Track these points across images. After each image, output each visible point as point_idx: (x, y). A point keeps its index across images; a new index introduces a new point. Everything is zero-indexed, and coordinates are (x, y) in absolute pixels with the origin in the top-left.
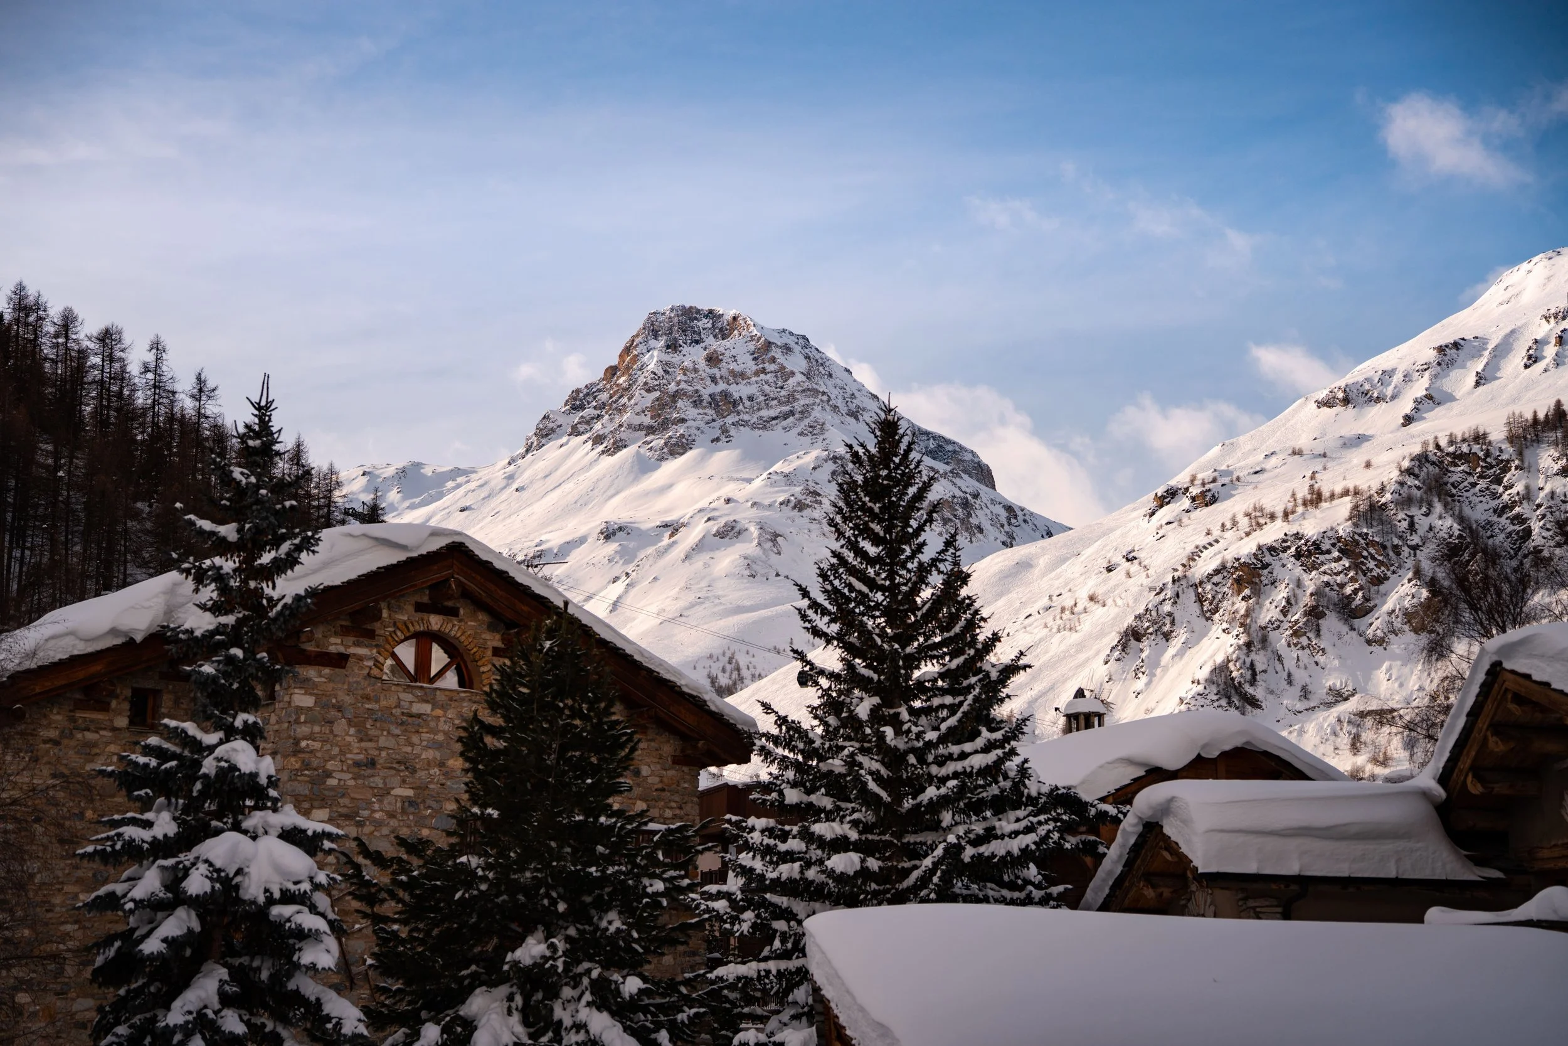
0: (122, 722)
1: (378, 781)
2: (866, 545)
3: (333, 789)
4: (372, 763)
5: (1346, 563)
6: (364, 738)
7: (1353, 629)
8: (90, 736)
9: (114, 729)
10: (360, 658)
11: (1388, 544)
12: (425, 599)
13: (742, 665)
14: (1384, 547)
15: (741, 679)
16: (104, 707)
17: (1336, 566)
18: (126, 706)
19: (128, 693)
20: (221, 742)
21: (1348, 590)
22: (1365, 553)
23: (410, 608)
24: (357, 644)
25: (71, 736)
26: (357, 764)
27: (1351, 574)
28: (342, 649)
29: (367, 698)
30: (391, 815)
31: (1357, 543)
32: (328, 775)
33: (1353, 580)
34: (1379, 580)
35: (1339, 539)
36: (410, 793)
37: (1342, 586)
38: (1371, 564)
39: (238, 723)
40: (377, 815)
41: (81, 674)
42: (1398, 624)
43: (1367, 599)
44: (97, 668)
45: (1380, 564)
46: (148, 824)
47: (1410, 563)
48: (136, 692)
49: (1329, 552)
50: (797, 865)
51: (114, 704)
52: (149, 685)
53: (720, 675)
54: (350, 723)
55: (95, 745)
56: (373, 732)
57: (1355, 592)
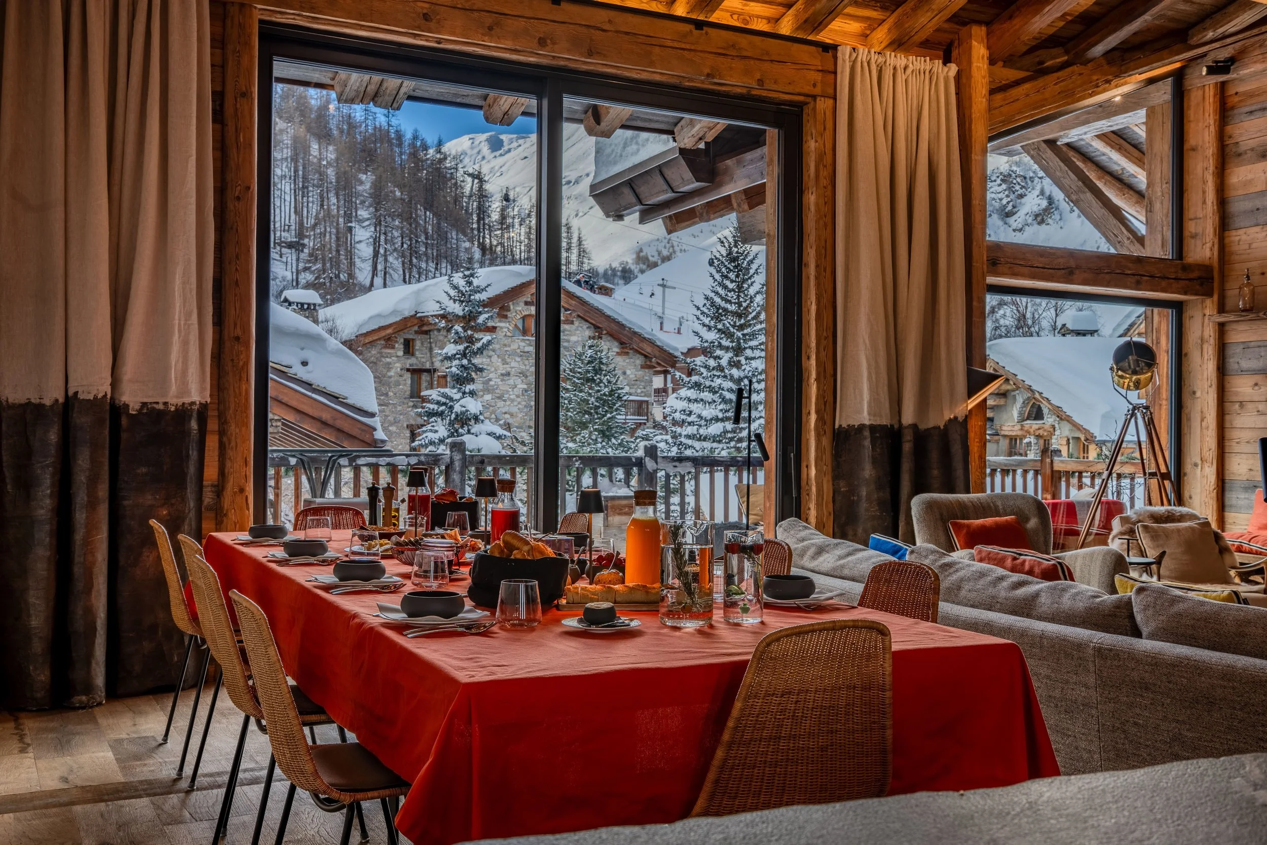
0: (401, 353)
1: (511, 382)
2: (727, 283)
3: (493, 386)
4: (508, 374)
5: (1004, 186)
6: (505, 362)
7: (1006, 223)
8: (388, 360)
9: (397, 357)
10: (502, 328)
11: (1028, 176)
12: (529, 300)
13: (675, 244)
14: (1025, 178)
15: (674, 252)
16: (393, 348)
17: (1000, 189)
18: (402, 346)
19: (402, 340)
20: (461, 398)
21: (1004, 202)
22: (1015, 181)
23: (522, 304)
24: (500, 321)
25: (380, 361)
26: (502, 375)
27: (1007, 193)
28: (493, 324)
29: (505, 345)
30: (518, 396)
31: (1010, 175)
32: (490, 380)
33: (1007, 196)
34: (1021, 196)
35: (1001, 173)
36: (525, 386)
37: (1001, 200)
38: (1017, 187)
39: (467, 390)
40: (512, 397)
41: (383, 334)
42: (1030, 220)
43: (1014, 207)
44: (389, 331)
45: (1023, 187)
46: (436, 431)
47: (1038, 187)
48: (405, 340)
49: (995, 181)
50: (696, 427)
51: (397, 345)
52: (411, 337)
53: (663, 250)
54: (498, 356)
55: (389, 364)
56: (508, 360)
57: (1008, 203)
